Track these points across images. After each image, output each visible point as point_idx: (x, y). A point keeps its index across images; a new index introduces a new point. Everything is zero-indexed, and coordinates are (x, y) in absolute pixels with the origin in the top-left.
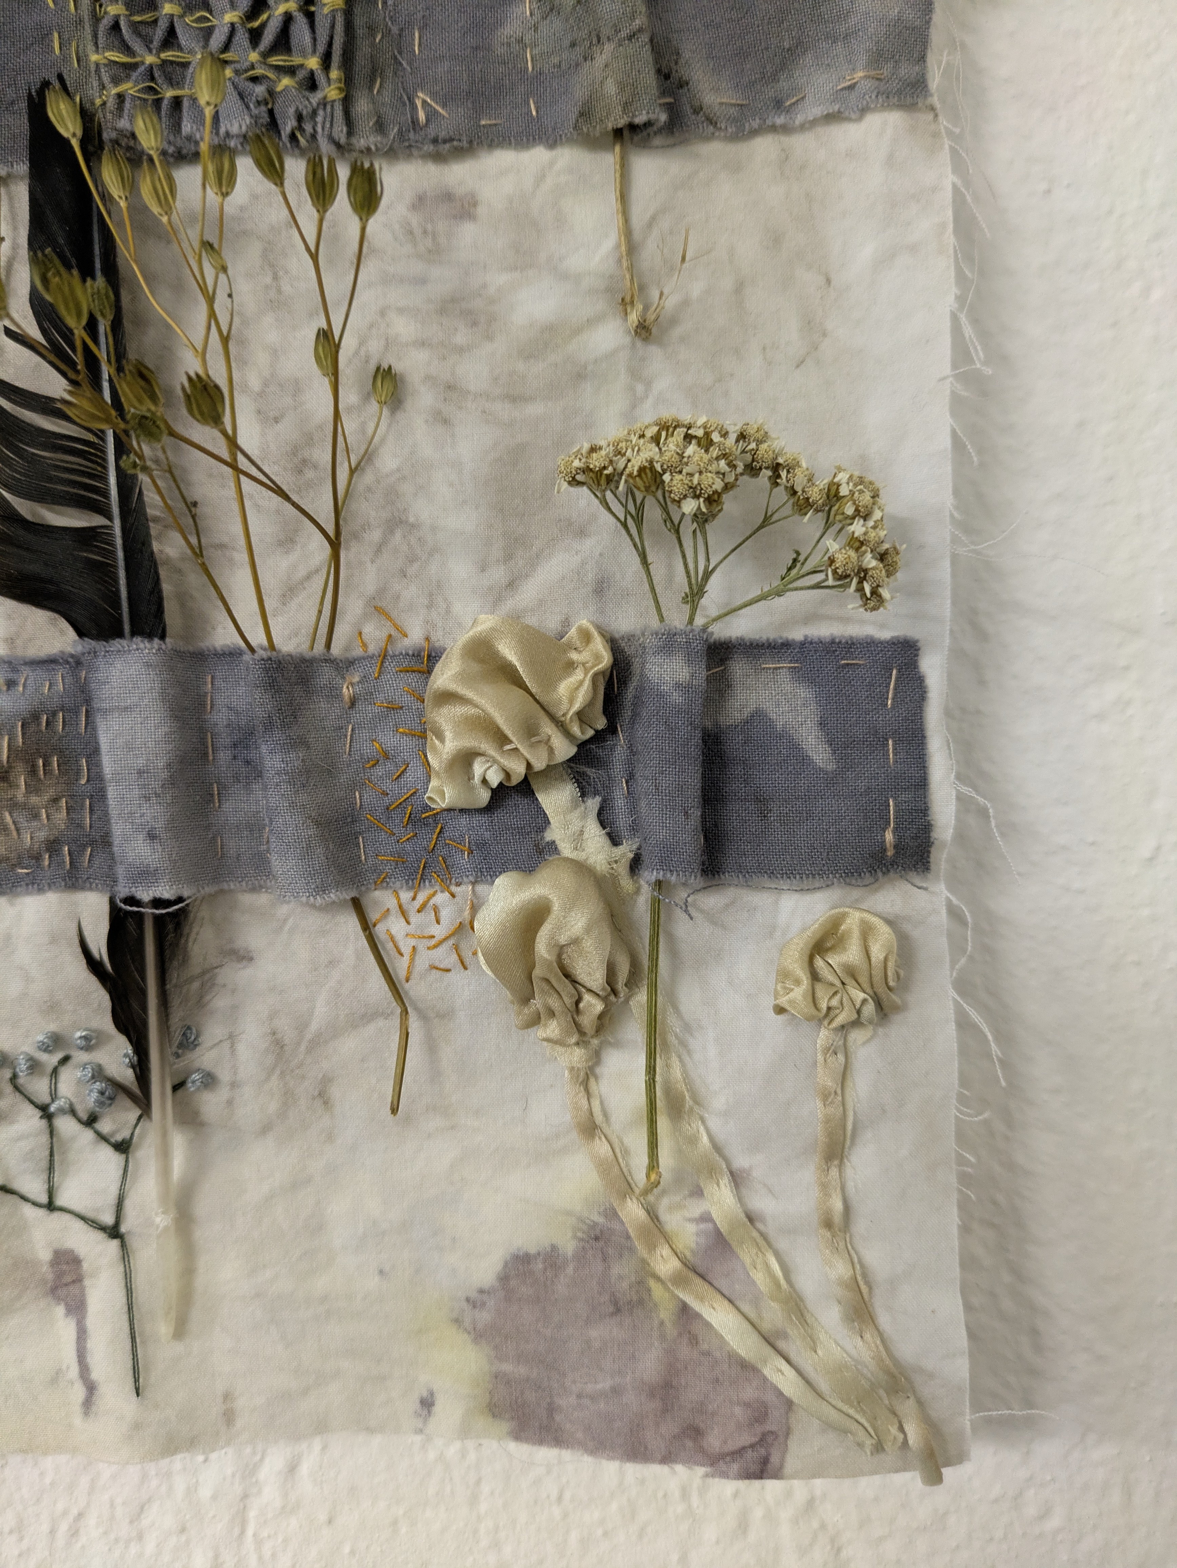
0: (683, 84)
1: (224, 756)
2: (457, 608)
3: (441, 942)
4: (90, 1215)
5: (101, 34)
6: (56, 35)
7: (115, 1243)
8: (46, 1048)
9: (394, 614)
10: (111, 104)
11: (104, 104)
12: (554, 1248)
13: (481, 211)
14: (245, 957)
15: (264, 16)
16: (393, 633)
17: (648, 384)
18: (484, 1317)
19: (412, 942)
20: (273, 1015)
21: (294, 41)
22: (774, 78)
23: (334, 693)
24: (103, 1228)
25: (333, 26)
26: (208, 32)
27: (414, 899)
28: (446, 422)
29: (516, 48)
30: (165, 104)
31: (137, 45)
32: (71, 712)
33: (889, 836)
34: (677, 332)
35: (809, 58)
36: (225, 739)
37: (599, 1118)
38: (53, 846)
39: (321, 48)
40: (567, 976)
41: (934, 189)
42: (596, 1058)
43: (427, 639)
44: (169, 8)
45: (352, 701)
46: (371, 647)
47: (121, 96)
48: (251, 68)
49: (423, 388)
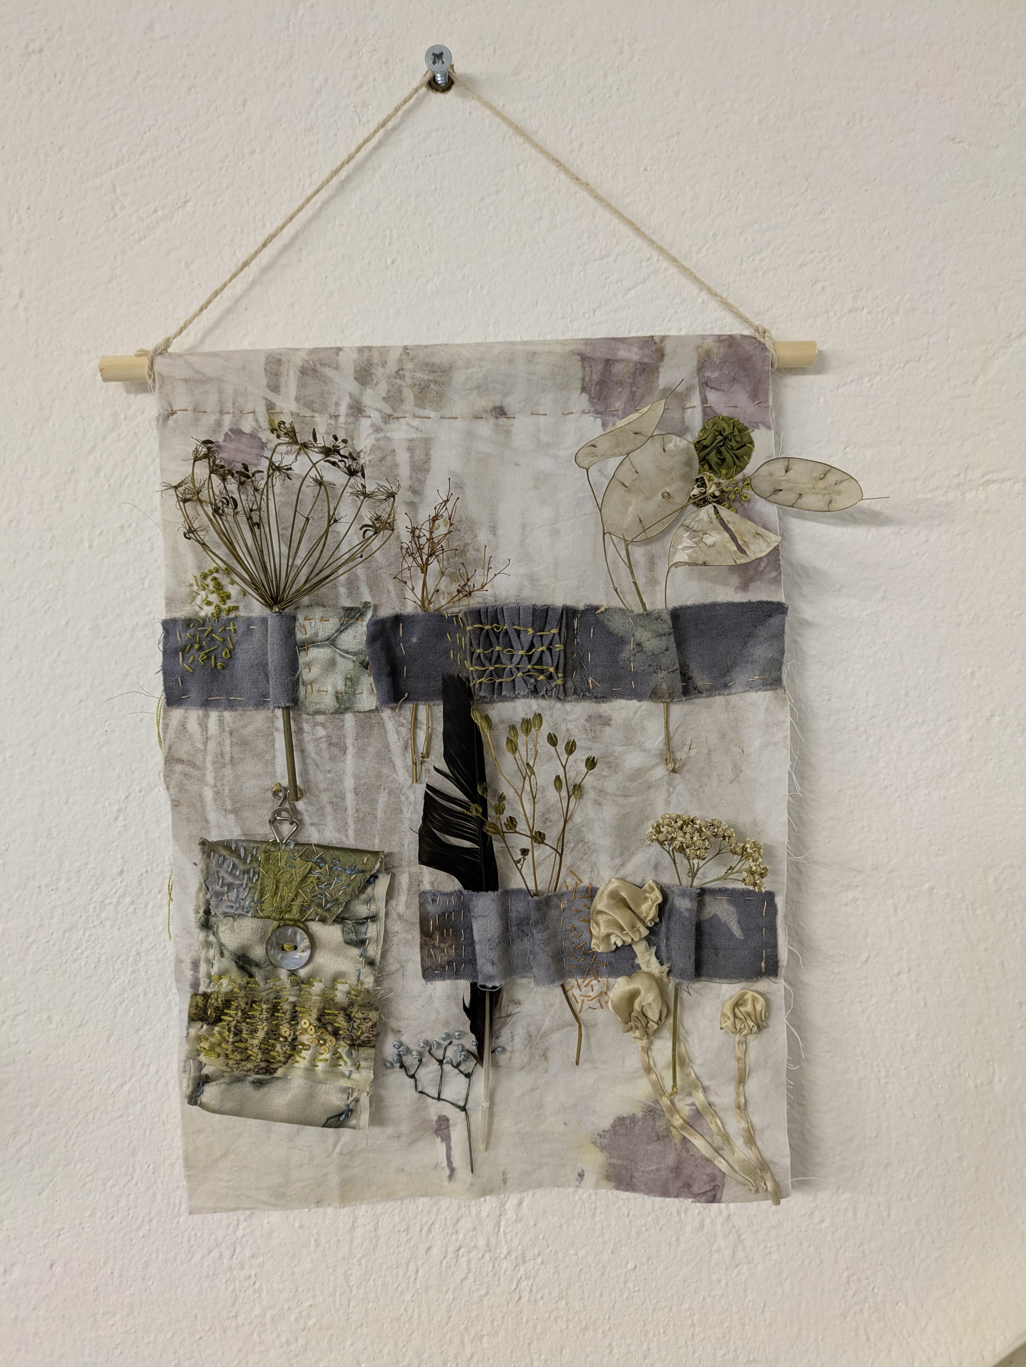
0: (690, 678)
1: (514, 929)
2: (602, 873)
3: (593, 999)
4: (454, 1102)
5: (473, 660)
6: (452, 651)
7: (463, 1113)
8: (445, 1040)
9: (577, 874)
10: (477, 686)
11: (474, 685)
12: (634, 1114)
13: (613, 723)
14: (518, 1003)
15: (533, 651)
16: (578, 881)
17: (674, 788)
18: (605, 1141)
19: (582, 998)
20: (529, 1025)
21: (544, 659)
22: (725, 676)
23: (557, 907)
24: (459, 1107)
25: (559, 656)
26: (512, 657)
27: (583, 982)
28: (599, 804)
29: (627, 662)
30: (496, 684)
31: (487, 663)
32: (458, 913)
33: (763, 964)
34: (686, 768)
35: (738, 669)
36: (515, 923)
37: (652, 1065)
38: (449, 963)
39: (555, 664)
40: (644, 1015)
41: (784, 722)
42: (651, 1043)
43: (590, 884)
44: (498, 648)
45: (564, 909)
46: (570, 888)
47: (481, 683)
48: (529, 671)
49: (591, 791)
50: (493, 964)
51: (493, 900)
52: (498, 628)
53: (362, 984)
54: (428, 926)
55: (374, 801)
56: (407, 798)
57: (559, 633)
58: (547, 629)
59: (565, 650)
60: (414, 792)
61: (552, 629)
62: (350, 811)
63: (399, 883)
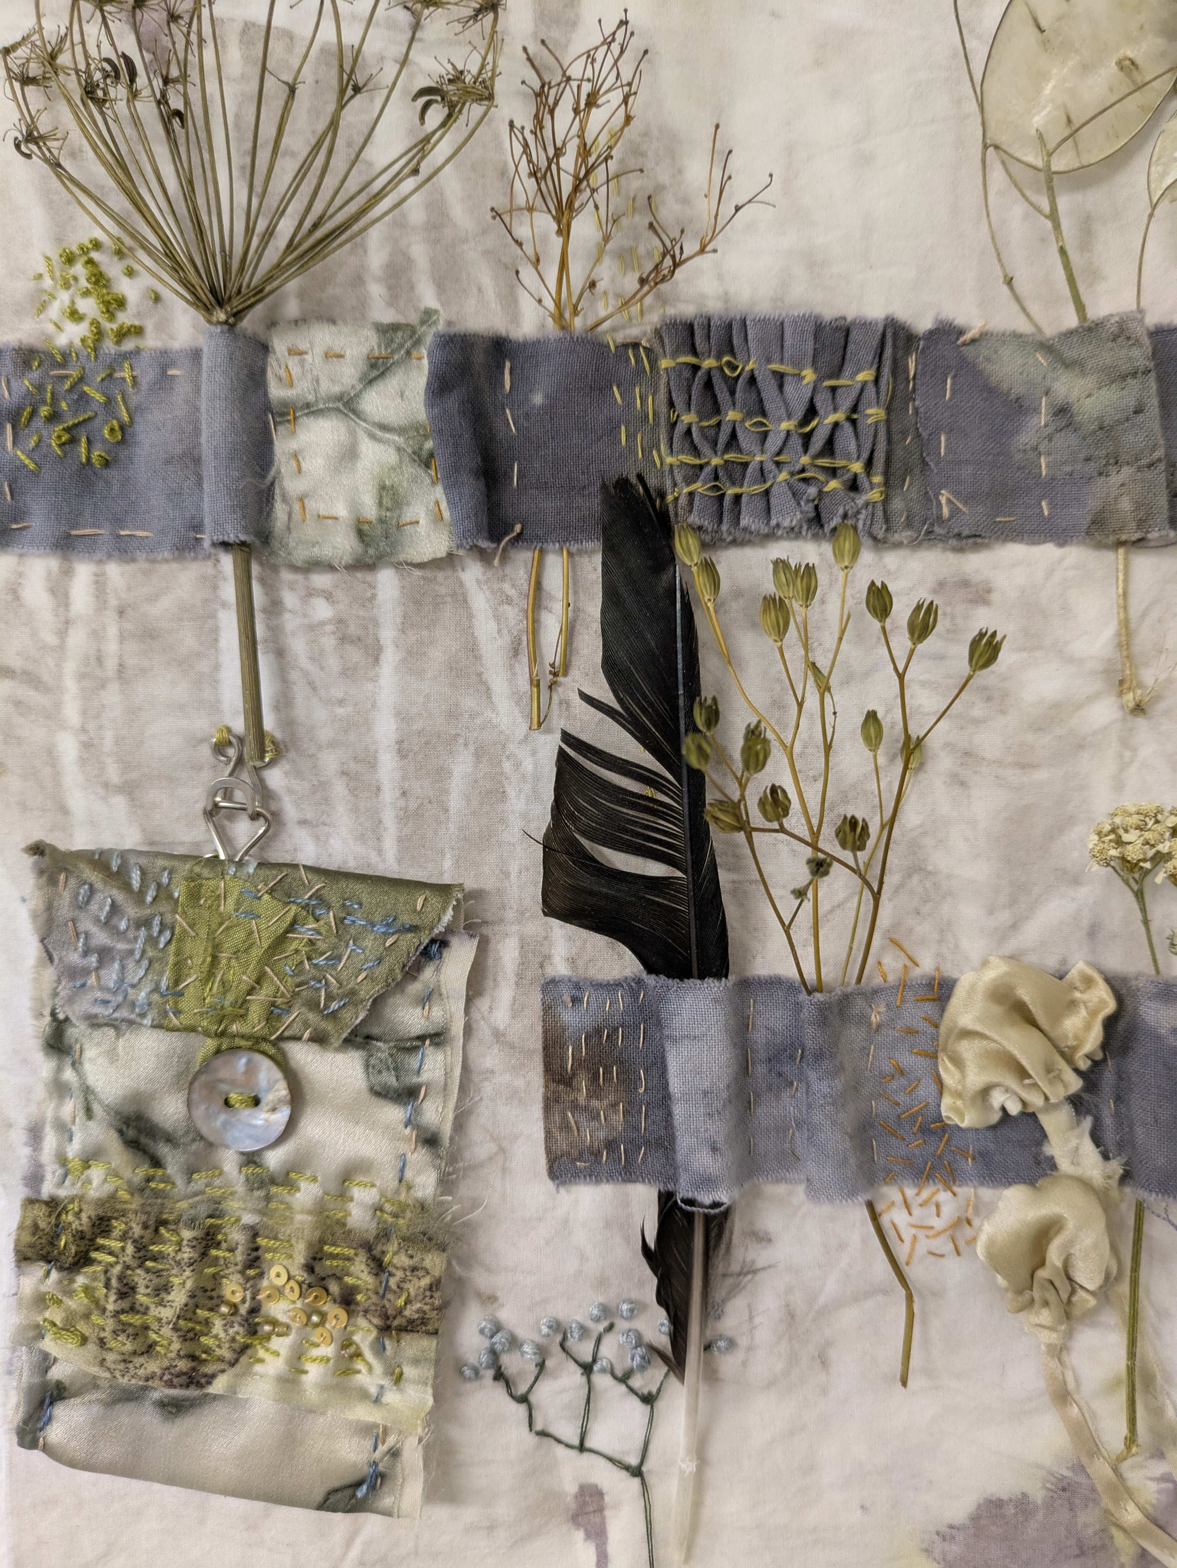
1: (760, 1069)
2: (965, 944)
3: (939, 1233)
4: (617, 1456)
5: (675, 440)
6: (623, 428)
7: (637, 1481)
8: (597, 1320)
9: (906, 946)
10: (683, 501)
11: (676, 499)
12: (1024, 1495)
13: (995, 597)
14: (764, 1239)
15: (814, 423)
16: (909, 963)
17: (1134, 750)
18: (954, 1549)
19: (913, 1231)
20: (789, 1290)
21: (839, 445)
23: (864, 1019)
24: (627, 1468)
25: (875, 436)
26: (765, 436)
27: (918, 1194)
28: (963, 784)
29: (1032, 455)
30: (727, 500)
31: (705, 449)
32: (631, 1029)
34: (1162, 706)
36: (762, 1055)
37: (1071, 1385)
38: (611, 1145)
39: (865, 455)
40: (1070, 1279)
42: (1069, 1334)
44: (732, 415)
45: (879, 1026)
46: (891, 978)
47: (691, 494)
48: (803, 470)
49: (942, 754)
50: (714, 1149)
51: (716, 1001)
52: (734, 368)
53: (409, 1188)
54: (563, 1059)
55: (441, 774)
56: (518, 765)
57: (877, 380)
58: (848, 370)
59: (888, 422)
60: (534, 753)
61: (858, 372)
62: (389, 795)
63: (498, 959)
